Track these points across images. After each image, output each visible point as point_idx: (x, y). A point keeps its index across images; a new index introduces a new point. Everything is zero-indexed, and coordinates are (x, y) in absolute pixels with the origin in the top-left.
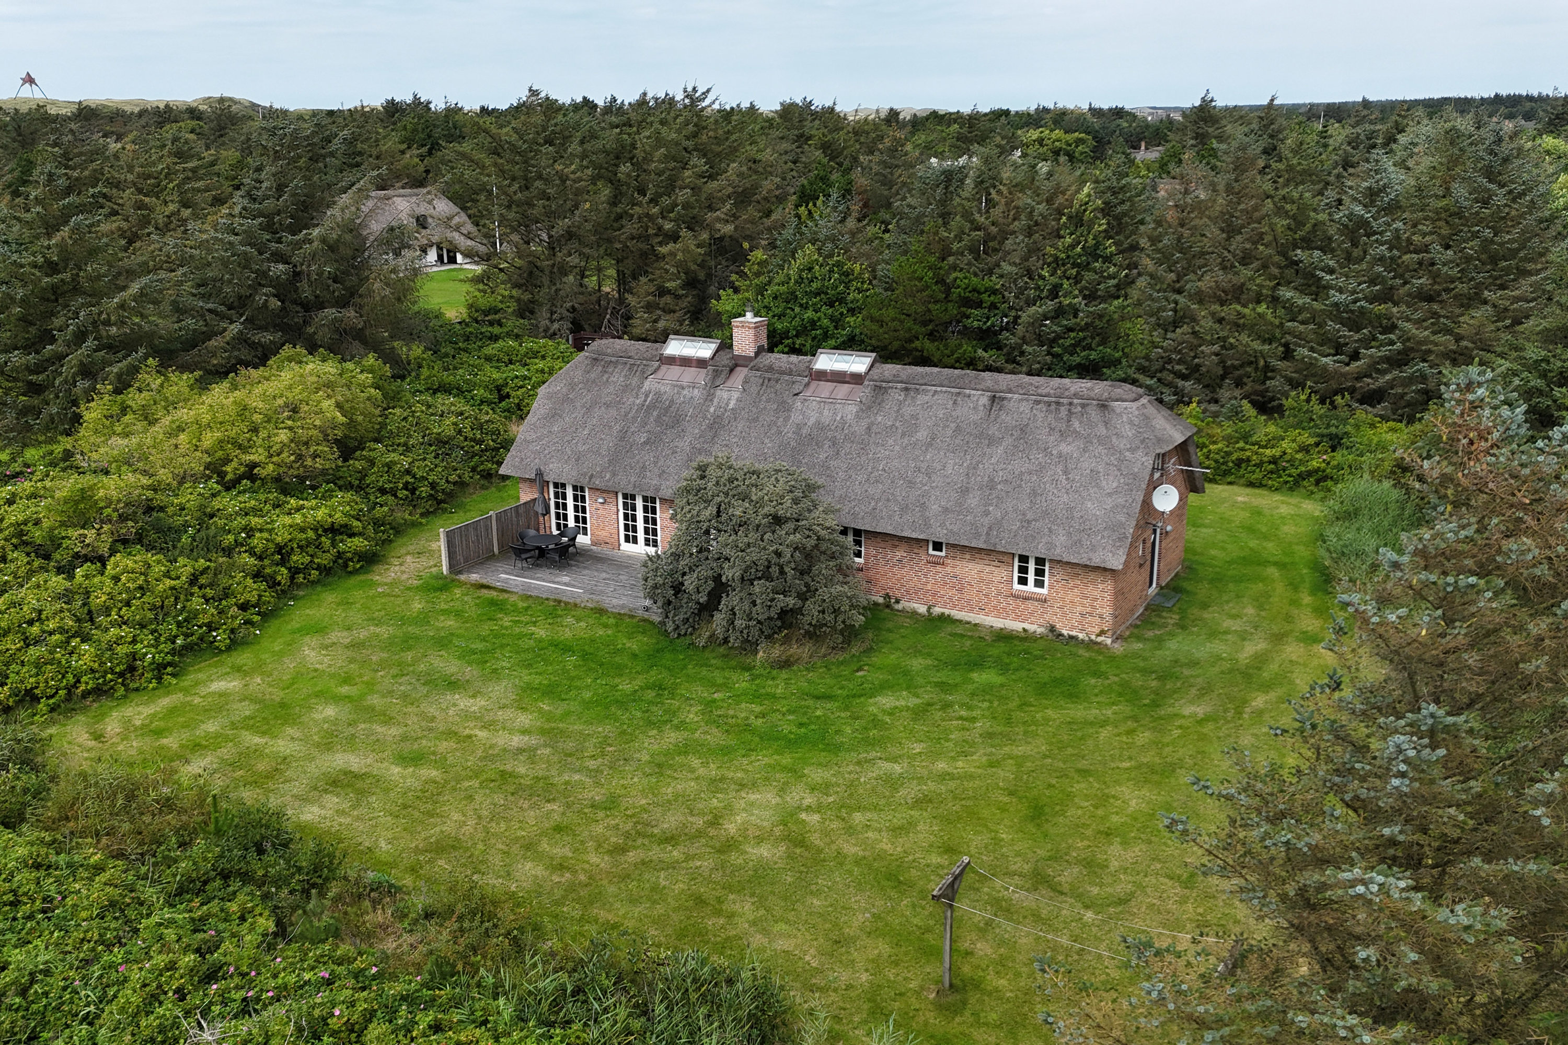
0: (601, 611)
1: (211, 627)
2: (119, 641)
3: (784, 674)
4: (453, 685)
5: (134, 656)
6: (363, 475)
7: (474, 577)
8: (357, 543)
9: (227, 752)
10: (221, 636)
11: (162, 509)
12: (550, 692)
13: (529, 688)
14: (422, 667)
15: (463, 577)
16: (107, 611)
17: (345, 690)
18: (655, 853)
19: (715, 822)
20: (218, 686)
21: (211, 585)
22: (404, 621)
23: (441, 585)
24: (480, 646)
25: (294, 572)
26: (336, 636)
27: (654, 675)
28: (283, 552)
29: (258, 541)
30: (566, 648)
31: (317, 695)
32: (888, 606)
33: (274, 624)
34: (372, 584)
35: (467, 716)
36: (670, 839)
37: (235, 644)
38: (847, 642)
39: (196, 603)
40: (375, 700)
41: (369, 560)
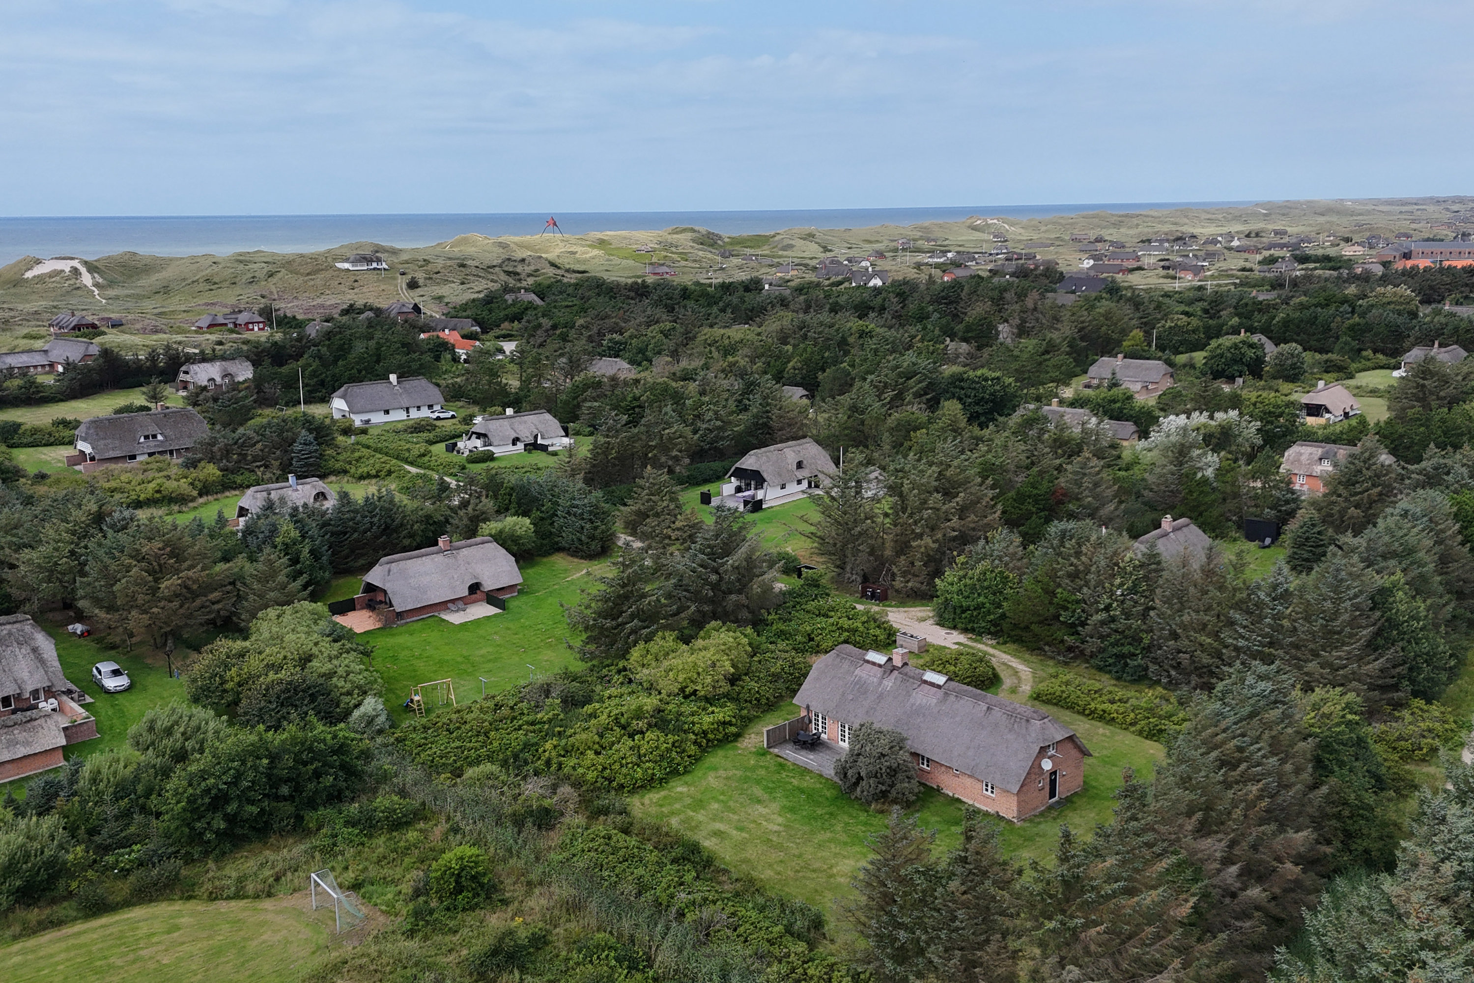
0: (821, 776)
1: (678, 765)
2: (649, 768)
3: (880, 816)
4: (759, 801)
5: (653, 774)
6: (739, 694)
7: (776, 750)
8: (733, 729)
9: (682, 816)
10: (681, 769)
11: (663, 711)
12: (792, 810)
13: (784, 807)
14: (749, 792)
15: (771, 750)
16: (645, 756)
17: (722, 797)
18: (809, 874)
19: (831, 868)
20: (679, 789)
21: (679, 747)
22: (746, 769)
23: (763, 753)
24: (771, 785)
25: (708, 741)
26: (722, 773)
27: (833, 809)
28: (705, 733)
29: (696, 728)
30: (802, 791)
31: (713, 798)
32: (938, 790)
33: (700, 764)
34: (737, 748)
35: (761, 815)
36: (814, 871)
37: (686, 772)
38: (908, 807)
39: (674, 754)
40: (731, 803)
41: (737, 736)
